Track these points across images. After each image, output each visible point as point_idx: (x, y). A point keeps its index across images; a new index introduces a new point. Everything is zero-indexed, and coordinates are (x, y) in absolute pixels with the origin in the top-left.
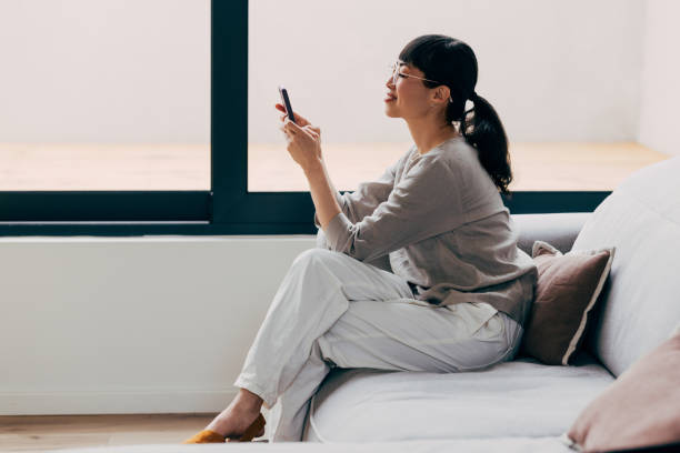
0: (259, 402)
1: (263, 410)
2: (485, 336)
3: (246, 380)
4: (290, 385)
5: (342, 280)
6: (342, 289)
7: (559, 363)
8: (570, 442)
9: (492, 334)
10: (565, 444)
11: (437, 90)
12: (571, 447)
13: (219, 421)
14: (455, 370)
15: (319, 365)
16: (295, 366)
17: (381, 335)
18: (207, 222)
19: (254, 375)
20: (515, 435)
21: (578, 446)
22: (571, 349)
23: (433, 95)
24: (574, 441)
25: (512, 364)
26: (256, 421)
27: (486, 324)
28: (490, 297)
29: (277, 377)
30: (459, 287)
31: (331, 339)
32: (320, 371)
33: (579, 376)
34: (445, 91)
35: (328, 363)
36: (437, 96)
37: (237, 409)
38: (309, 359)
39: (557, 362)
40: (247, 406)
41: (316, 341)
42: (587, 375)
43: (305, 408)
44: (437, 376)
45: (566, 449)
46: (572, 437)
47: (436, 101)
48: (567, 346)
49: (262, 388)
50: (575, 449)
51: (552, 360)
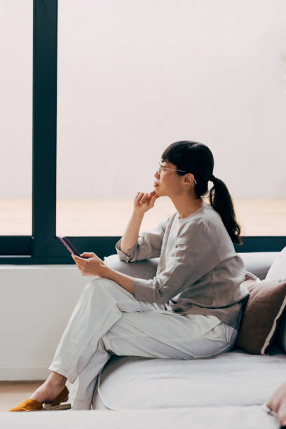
0: (64, 379)
1: (68, 384)
2: (212, 336)
3: (55, 366)
4: (85, 368)
5: (116, 299)
6: (117, 304)
7: (259, 353)
8: (268, 410)
9: (216, 336)
10: (265, 411)
11: (185, 176)
12: (269, 413)
13: (38, 393)
14: (192, 358)
15: (104, 353)
16: (87, 356)
17: (144, 335)
18: (29, 256)
19: (60, 362)
20: (232, 404)
21: (273, 413)
22: (267, 344)
23: (184, 180)
24: (271, 410)
25: (229, 354)
26: (63, 392)
27: (213, 329)
28: (217, 312)
29: (75, 363)
30: (198, 304)
31: (111, 337)
32: (104, 358)
33: (272, 362)
34: (191, 177)
35: (109, 352)
36: (186, 180)
37: (50, 385)
38: (97, 350)
39: (257, 353)
40: (56, 382)
41: (101, 339)
42: (278, 361)
43: (94, 382)
44: (180, 362)
45: (266, 414)
46: (269, 407)
47: (186, 183)
48: (264, 341)
49: (66, 371)
50: (272, 415)
51: (254, 351)
